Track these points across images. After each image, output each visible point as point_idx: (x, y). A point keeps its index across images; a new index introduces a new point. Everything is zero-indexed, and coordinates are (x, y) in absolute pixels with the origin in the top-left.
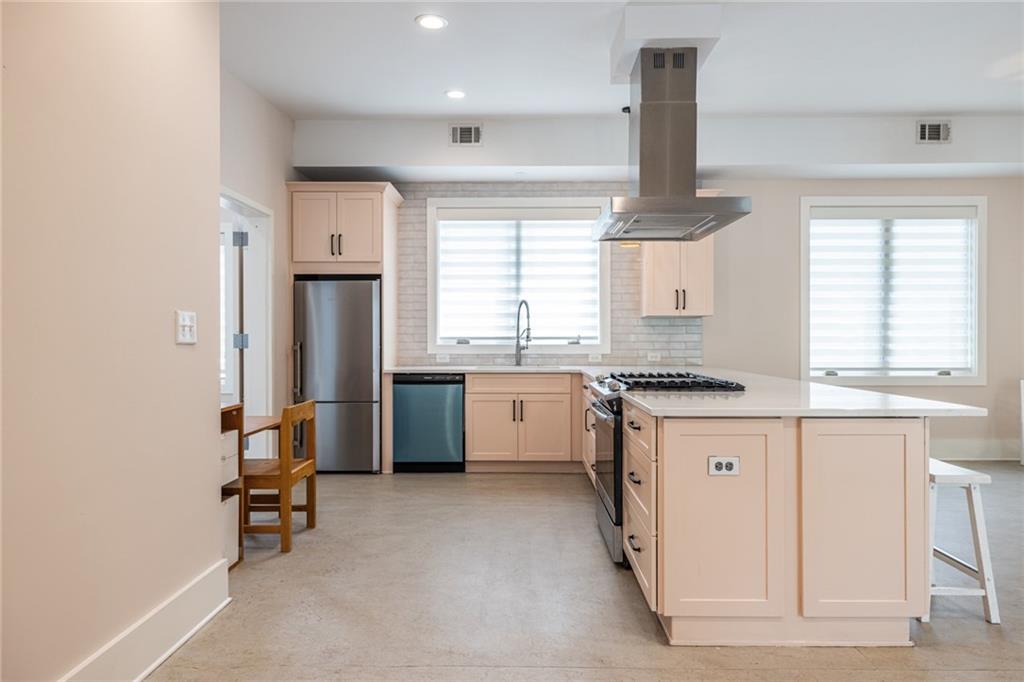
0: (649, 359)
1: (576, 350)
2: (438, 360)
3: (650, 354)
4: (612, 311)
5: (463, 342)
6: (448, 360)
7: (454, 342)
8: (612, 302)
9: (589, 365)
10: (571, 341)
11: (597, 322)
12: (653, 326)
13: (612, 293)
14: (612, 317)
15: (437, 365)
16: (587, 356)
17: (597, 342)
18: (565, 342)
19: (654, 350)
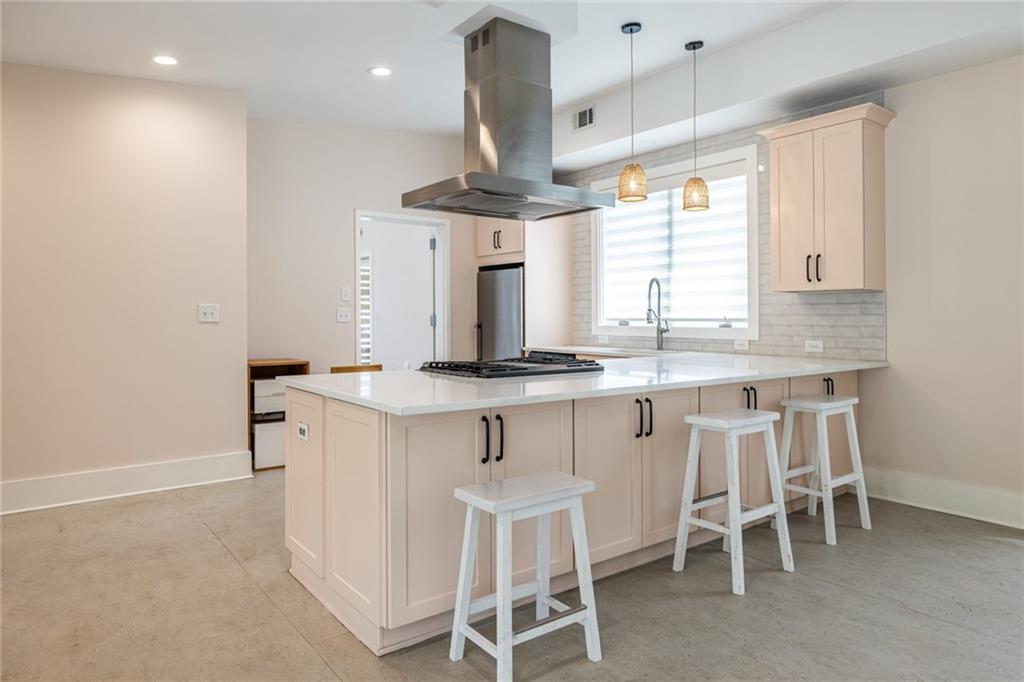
0: (807, 349)
1: (725, 335)
2: (600, 342)
3: (807, 343)
4: (760, 285)
5: (624, 323)
6: (607, 342)
7: (617, 324)
8: (760, 274)
9: (736, 352)
10: (722, 323)
11: (744, 300)
12: (812, 304)
13: (760, 264)
14: (760, 295)
15: (600, 346)
16: (732, 342)
17: (745, 325)
18: (716, 325)
19: (815, 338)
